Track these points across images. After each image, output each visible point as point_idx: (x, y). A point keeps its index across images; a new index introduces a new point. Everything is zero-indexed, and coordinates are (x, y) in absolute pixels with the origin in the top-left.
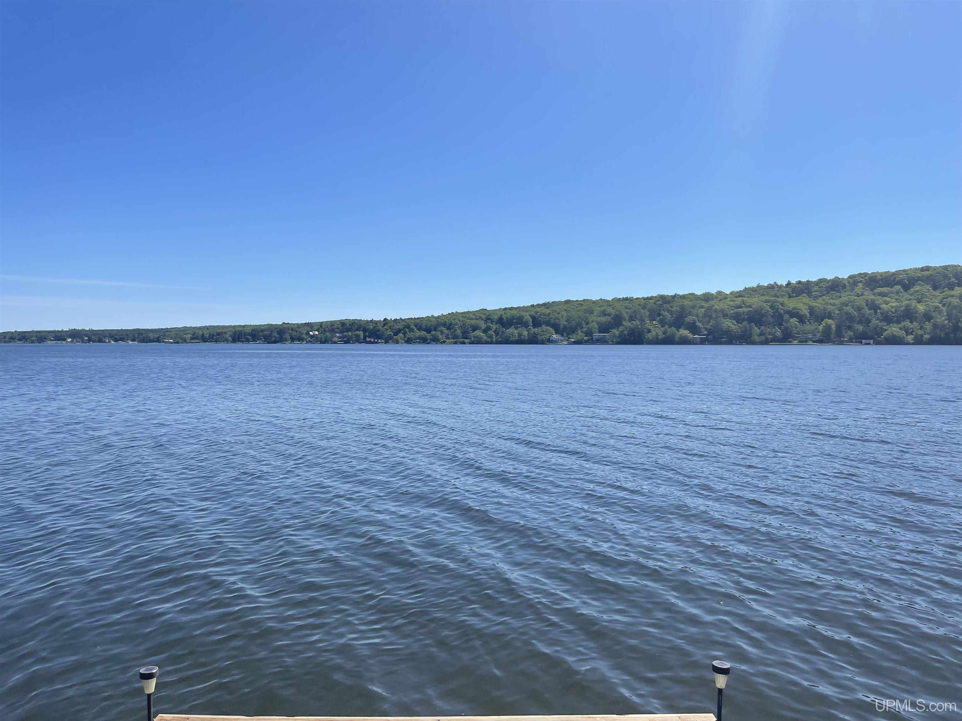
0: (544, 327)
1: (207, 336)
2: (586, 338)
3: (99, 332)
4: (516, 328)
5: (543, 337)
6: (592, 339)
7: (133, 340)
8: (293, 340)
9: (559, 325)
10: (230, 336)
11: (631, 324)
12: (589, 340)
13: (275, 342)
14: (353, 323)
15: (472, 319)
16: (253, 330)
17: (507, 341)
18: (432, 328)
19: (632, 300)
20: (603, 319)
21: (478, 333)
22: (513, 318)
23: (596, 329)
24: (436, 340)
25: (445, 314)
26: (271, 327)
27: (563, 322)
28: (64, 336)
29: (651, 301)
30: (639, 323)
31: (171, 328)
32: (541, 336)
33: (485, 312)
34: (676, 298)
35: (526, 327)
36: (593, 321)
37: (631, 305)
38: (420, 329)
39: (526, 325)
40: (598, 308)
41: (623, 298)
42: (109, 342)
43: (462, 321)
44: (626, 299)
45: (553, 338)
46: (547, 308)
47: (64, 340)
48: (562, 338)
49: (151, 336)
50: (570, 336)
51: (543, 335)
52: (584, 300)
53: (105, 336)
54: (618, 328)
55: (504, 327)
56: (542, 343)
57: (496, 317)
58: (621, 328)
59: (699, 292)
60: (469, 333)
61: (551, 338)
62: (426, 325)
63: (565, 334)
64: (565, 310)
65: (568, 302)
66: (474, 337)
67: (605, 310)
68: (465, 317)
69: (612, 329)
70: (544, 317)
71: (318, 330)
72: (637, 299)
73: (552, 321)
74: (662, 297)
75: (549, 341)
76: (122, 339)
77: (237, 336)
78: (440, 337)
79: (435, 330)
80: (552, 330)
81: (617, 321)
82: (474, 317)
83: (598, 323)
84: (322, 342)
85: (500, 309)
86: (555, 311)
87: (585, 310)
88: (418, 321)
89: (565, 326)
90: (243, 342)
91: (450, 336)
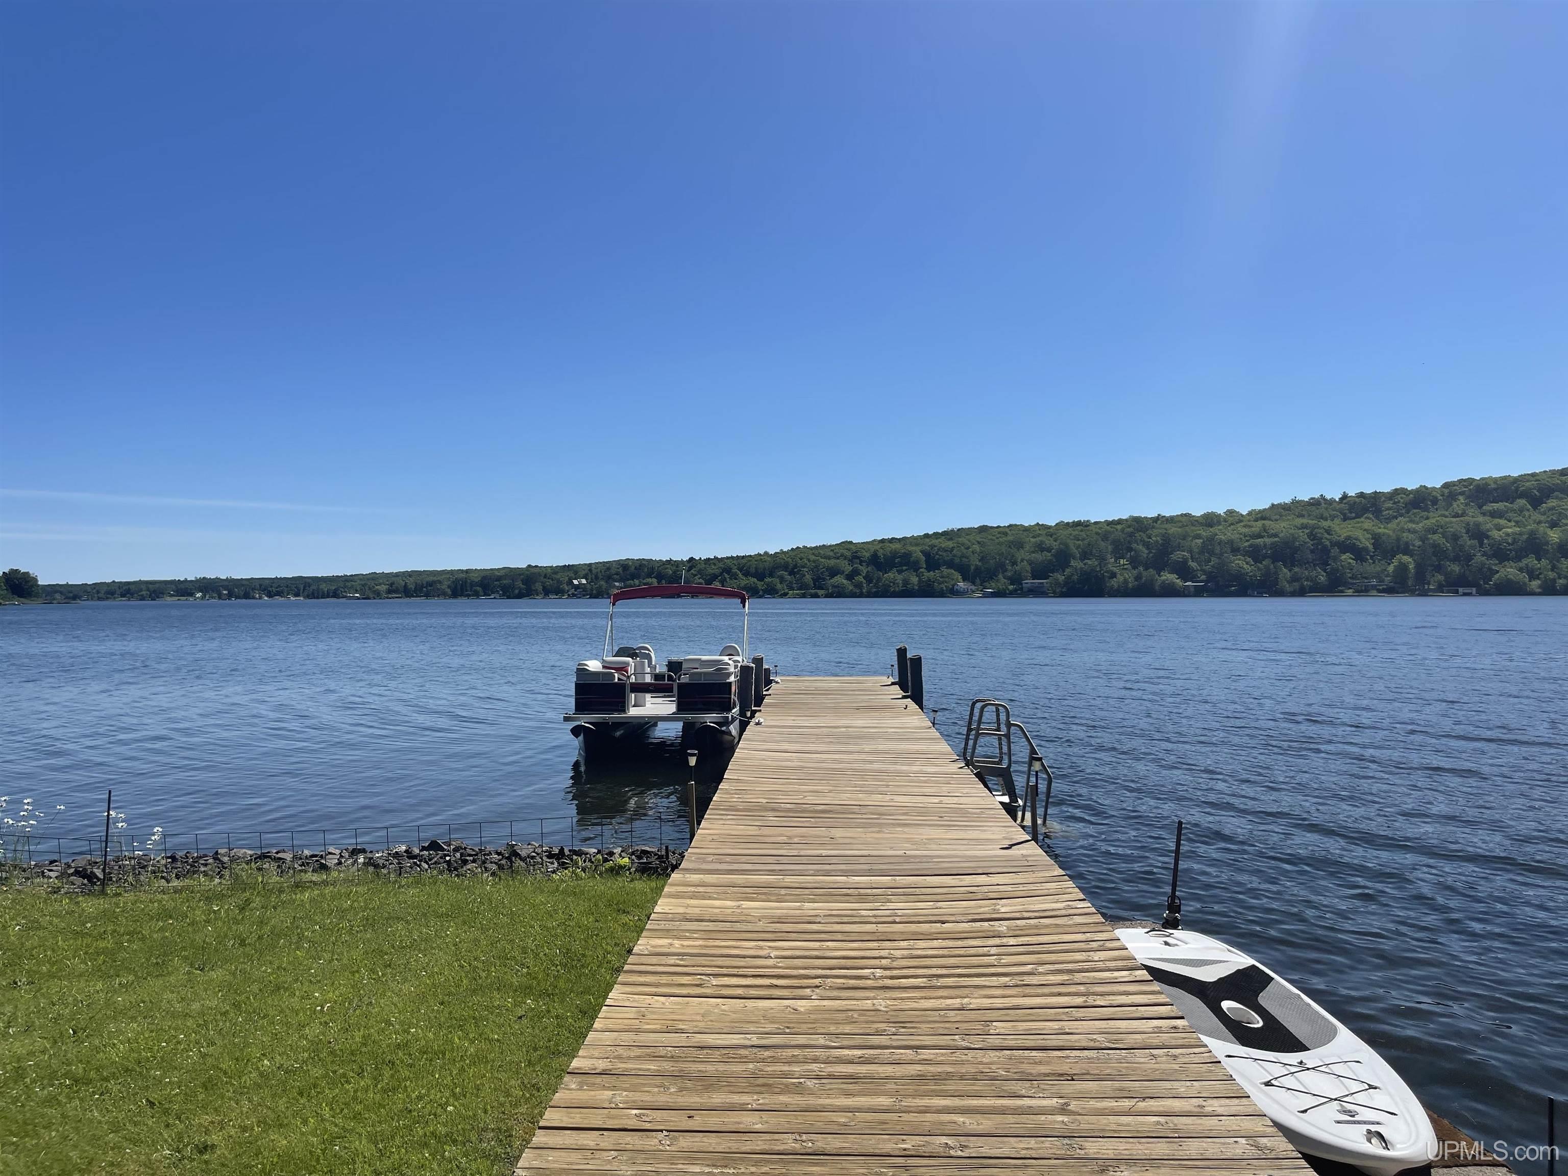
0: (945, 571)
1: (412, 587)
2: (1011, 587)
3: (244, 583)
4: (900, 572)
5: (943, 586)
6: (1022, 589)
7: (297, 595)
8: (547, 592)
9: (969, 566)
10: (449, 587)
11: (1085, 564)
12: (1016, 590)
13: (520, 596)
14: (640, 566)
15: (829, 558)
16: (484, 578)
17: (884, 592)
18: (767, 572)
19: (1087, 526)
20: (1039, 557)
21: (839, 580)
22: (894, 554)
23: (1027, 571)
24: (771, 592)
25: (785, 550)
26: (511, 574)
27: (975, 561)
28: (191, 589)
29: (1119, 527)
30: (1096, 563)
31: (351, 576)
32: (940, 584)
33: (852, 546)
34: (1159, 522)
35: (916, 570)
36: (1022, 560)
37: (1083, 534)
38: (747, 574)
39: (914, 567)
40: (1032, 539)
41: (1074, 522)
42: (260, 598)
43: (814, 561)
44: (1078, 524)
45: (958, 588)
46: (951, 539)
47: (192, 594)
48: (973, 588)
49: (324, 587)
50: (987, 584)
51: (943, 582)
52: (1010, 526)
53: (253, 589)
54: (1064, 572)
55: (880, 571)
56: (942, 595)
57: (867, 555)
58: (1068, 571)
59: (1197, 512)
60: (824, 579)
61: (956, 587)
62: (756, 568)
63: (978, 581)
64: (979, 543)
65: (983, 529)
66: (834, 586)
67: (1042, 542)
68: (819, 555)
69: (1053, 572)
70: (944, 554)
71: (585, 577)
72: (1096, 523)
73: (957, 560)
74: (1137, 520)
75: (953, 593)
76: (279, 594)
77: (459, 587)
78: (779, 586)
79: (771, 575)
80: (957, 575)
81: (1062, 558)
82: (831, 554)
83: (1030, 563)
84: (593, 596)
85: (875, 540)
86: (963, 544)
87: (1012, 542)
88: (744, 561)
89: (977, 568)
90: (468, 596)
91: (795, 585)
